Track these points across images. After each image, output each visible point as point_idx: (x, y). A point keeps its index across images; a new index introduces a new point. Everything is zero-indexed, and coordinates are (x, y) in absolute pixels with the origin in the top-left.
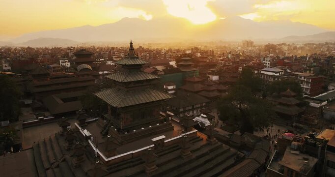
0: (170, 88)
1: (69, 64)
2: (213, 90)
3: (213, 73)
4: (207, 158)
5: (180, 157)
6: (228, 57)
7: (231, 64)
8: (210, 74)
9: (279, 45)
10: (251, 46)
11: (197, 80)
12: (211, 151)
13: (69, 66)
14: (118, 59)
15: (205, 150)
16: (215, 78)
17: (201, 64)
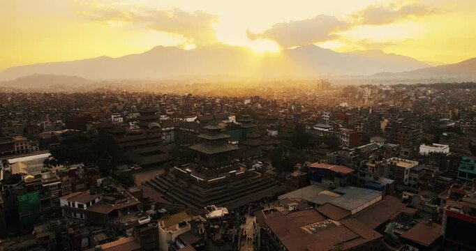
0: (234, 143)
1: (122, 119)
2: (270, 145)
3: (272, 128)
4: (261, 184)
5: (245, 182)
6: (290, 109)
7: (293, 117)
8: (269, 129)
9: (362, 86)
10: (328, 89)
11: (256, 135)
12: (263, 180)
13: (122, 121)
14: (172, 113)
15: (260, 180)
16: (274, 133)
17: (261, 117)
